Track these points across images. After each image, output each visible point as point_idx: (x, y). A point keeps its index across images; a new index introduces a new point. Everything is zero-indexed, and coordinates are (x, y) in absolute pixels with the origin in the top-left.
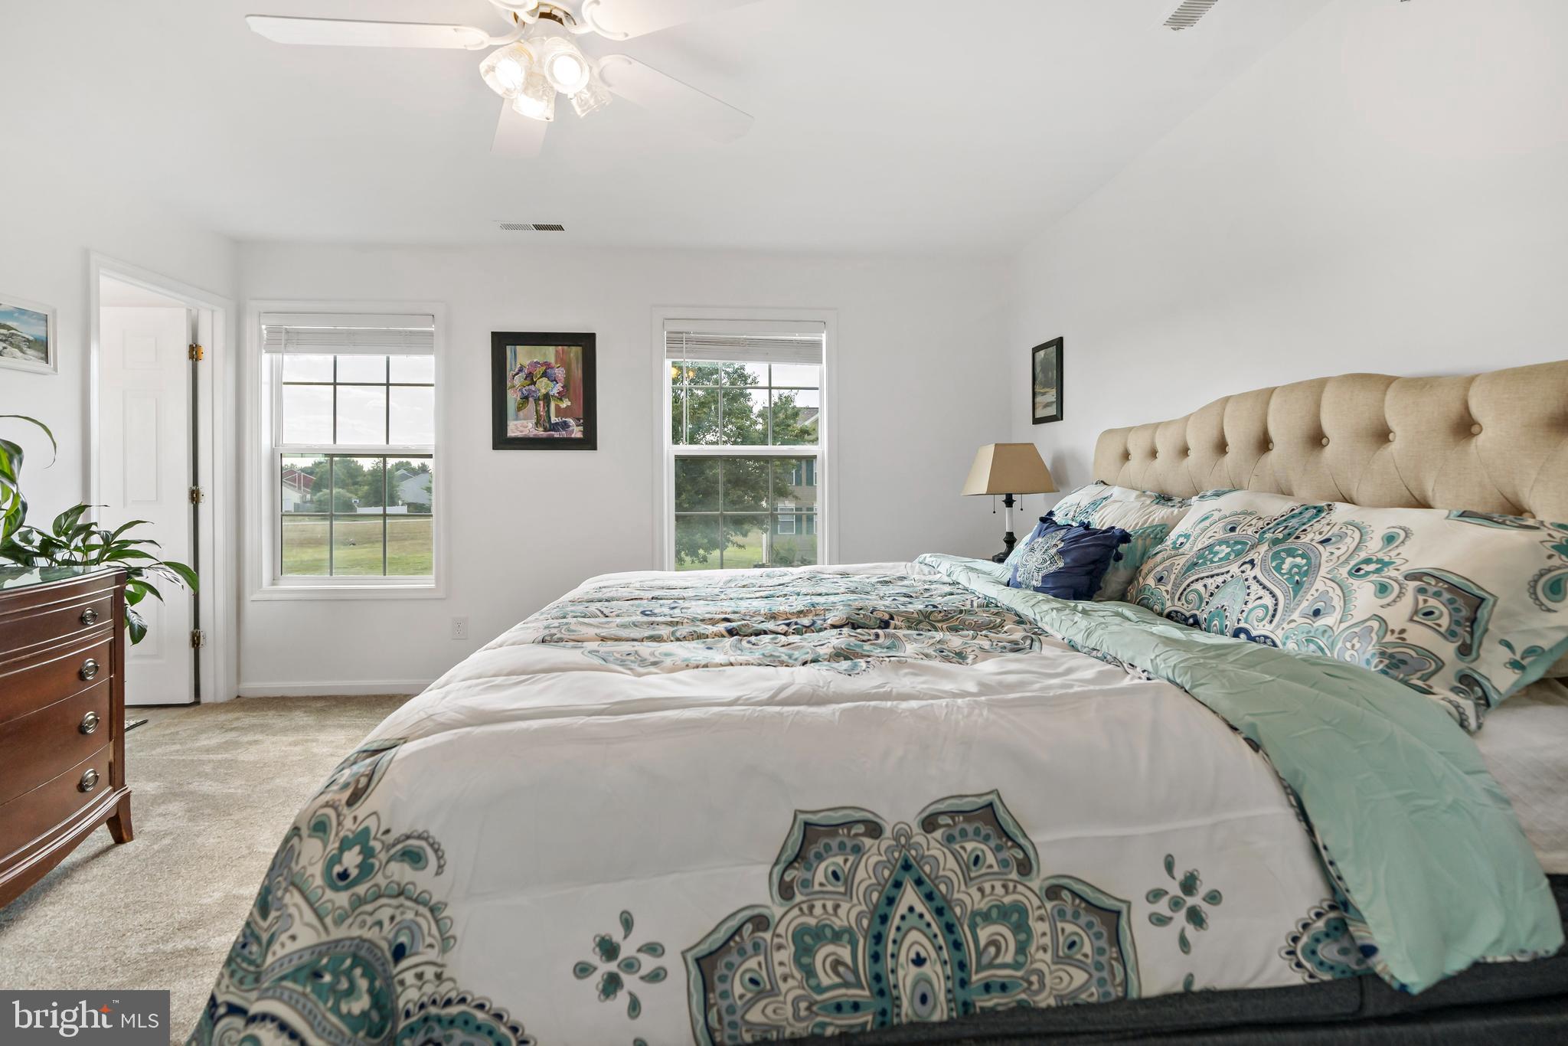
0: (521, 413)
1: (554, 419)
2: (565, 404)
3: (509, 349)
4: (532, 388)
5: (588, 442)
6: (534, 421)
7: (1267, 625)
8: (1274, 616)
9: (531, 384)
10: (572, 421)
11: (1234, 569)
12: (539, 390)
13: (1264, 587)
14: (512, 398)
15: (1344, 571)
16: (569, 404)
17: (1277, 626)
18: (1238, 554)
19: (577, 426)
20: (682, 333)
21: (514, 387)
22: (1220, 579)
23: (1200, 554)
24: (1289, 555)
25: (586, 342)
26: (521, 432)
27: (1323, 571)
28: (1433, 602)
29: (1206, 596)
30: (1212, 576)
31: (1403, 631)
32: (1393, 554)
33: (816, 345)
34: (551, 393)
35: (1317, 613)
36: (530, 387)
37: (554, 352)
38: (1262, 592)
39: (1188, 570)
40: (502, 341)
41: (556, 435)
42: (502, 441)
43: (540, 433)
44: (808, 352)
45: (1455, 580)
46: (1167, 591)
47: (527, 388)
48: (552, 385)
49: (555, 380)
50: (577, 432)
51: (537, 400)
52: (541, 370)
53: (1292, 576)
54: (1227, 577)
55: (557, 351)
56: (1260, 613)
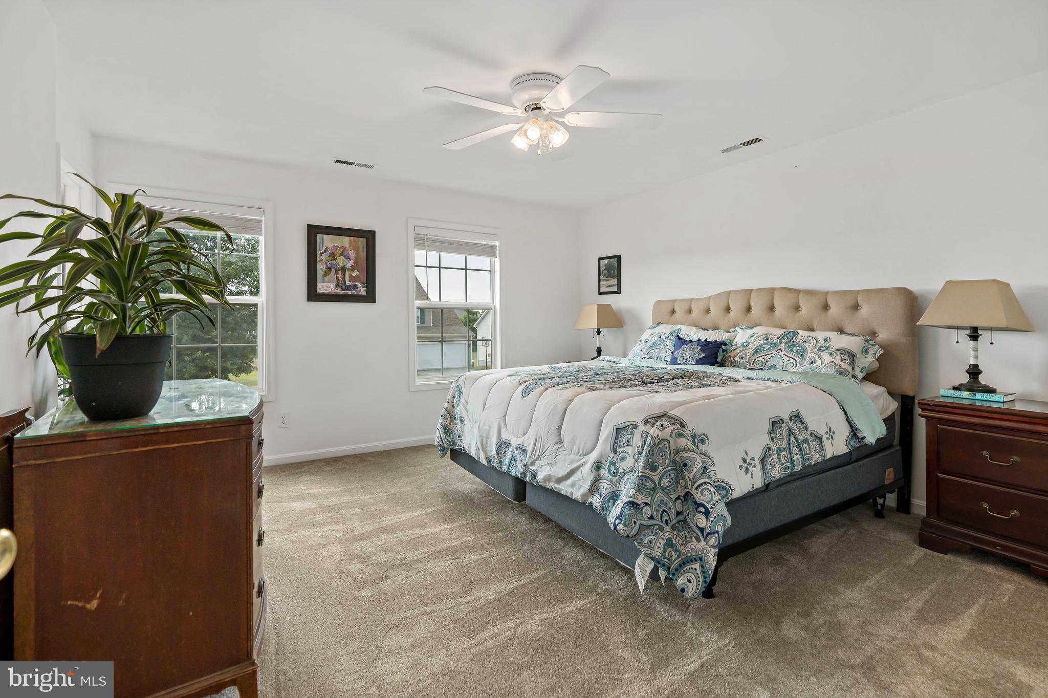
0: (326, 278)
1: (348, 283)
2: (355, 274)
3: (318, 236)
4: (334, 262)
5: (370, 297)
6: (335, 283)
7: (795, 368)
8: (796, 365)
9: (333, 260)
10: (359, 284)
11: (774, 352)
12: (338, 264)
13: (789, 357)
14: (320, 268)
15: (816, 350)
16: (358, 273)
17: (799, 368)
18: (774, 347)
19: (363, 287)
20: (424, 235)
21: (321, 261)
22: (770, 356)
23: (758, 348)
24: (794, 347)
25: (369, 236)
26: (326, 290)
27: (809, 350)
28: (845, 356)
29: (765, 362)
30: (766, 355)
31: (840, 365)
32: (829, 344)
33: (494, 247)
34: (346, 266)
35: (812, 363)
36: (332, 261)
37: (348, 240)
38: (788, 359)
39: (754, 354)
40: (314, 231)
41: (349, 293)
42: (313, 295)
43: (339, 291)
44: (489, 251)
45: (848, 350)
46: (747, 362)
47: (330, 262)
48: (347, 261)
49: (349, 258)
50: (363, 292)
51: (337, 271)
52: (340, 251)
53: (799, 353)
54: (773, 355)
55: (350, 240)
56: (791, 365)
